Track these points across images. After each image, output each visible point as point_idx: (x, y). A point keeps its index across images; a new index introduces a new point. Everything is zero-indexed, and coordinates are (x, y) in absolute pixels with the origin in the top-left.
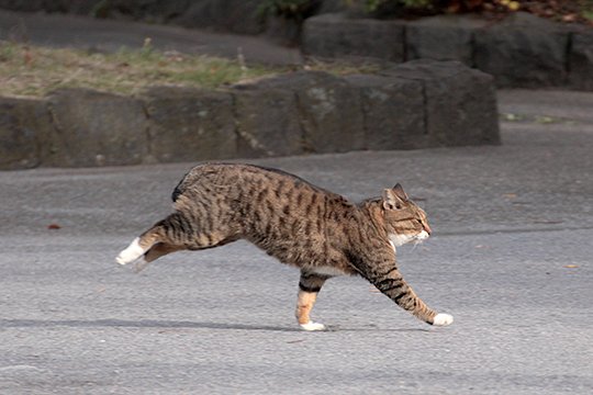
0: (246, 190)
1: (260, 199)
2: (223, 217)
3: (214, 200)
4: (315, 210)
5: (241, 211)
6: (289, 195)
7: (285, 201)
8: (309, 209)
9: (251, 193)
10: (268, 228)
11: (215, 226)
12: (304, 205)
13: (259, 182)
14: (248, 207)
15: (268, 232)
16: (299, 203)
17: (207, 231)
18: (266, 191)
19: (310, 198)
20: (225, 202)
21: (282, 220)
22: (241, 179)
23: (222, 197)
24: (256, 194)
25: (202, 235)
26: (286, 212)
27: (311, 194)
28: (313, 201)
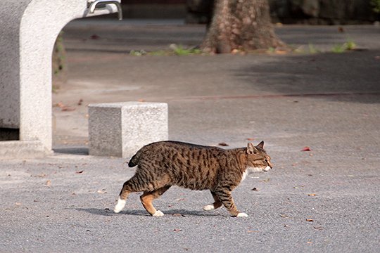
0: (166, 156)
1: (173, 159)
2: (157, 171)
3: (150, 164)
4: (202, 157)
5: (165, 166)
6: (188, 156)
7: (187, 158)
8: (198, 158)
9: (169, 157)
10: (181, 173)
11: (155, 178)
12: (196, 158)
13: (172, 151)
14: (168, 164)
15: (181, 176)
16: (193, 158)
17: (152, 181)
18: (176, 154)
19: (198, 154)
20: (156, 164)
21: (188, 168)
22: (163, 150)
23: (154, 162)
24: (171, 157)
25: (149, 184)
26: (189, 164)
27: (198, 151)
28: (200, 154)
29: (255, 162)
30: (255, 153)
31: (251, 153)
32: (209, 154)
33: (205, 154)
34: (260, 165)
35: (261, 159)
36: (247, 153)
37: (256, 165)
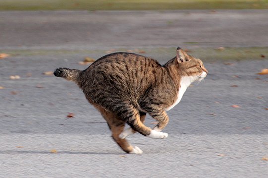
29: (188, 70)
30: (187, 60)
31: (182, 61)
34: (195, 72)
35: (195, 66)
36: (177, 63)
37: (190, 74)
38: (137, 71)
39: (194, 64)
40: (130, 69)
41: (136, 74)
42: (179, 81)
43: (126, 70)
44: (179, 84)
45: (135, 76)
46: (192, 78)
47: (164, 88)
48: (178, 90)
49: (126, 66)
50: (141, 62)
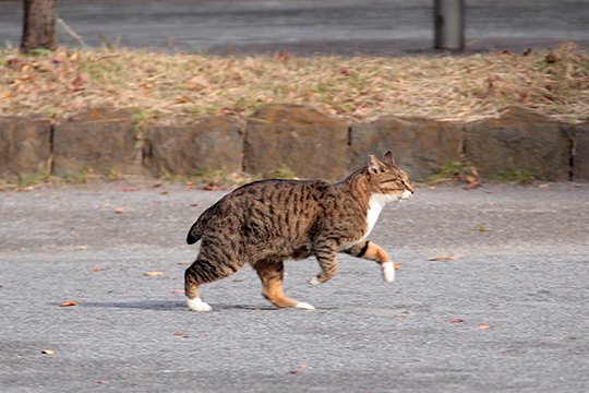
17: (227, 262)
21: (272, 219)
25: (224, 267)
26: (272, 212)
27: (288, 190)
28: (291, 193)
29: (383, 186)
30: (383, 171)
31: (375, 171)
32: (306, 193)
33: (299, 193)
34: (393, 190)
35: (394, 180)
36: (369, 174)
37: (385, 191)
38: (287, 215)
39: (393, 177)
40: (277, 212)
41: (287, 220)
42: (368, 201)
43: (269, 214)
44: (367, 204)
45: (283, 223)
46: (390, 197)
47: (341, 216)
48: (366, 214)
49: (271, 207)
50: (296, 196)
